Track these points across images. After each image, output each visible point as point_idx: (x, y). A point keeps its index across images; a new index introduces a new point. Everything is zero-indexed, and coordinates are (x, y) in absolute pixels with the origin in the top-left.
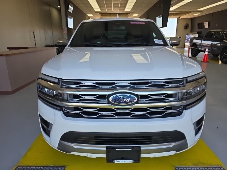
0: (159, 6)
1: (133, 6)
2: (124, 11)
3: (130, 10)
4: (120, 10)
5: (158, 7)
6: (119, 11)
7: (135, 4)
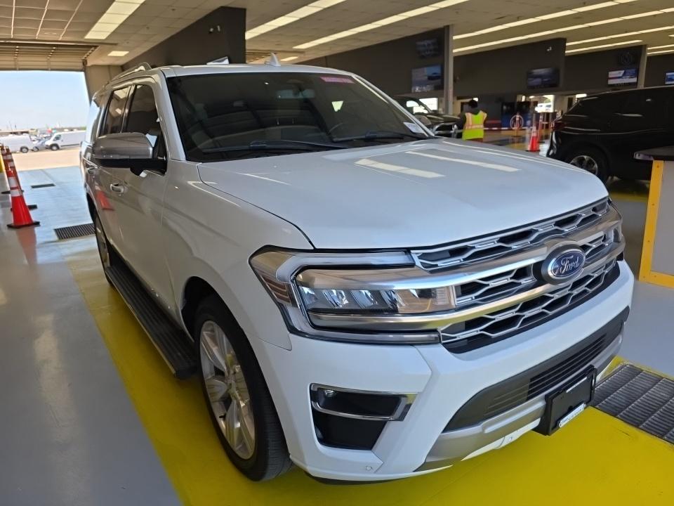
0: (212, 30)
1: (119, 27)
2: (82, 40)
3: (103, 36)
4: (67, 33)
5: (210, 32)
6: (60, 39)
7: (127, 19)
